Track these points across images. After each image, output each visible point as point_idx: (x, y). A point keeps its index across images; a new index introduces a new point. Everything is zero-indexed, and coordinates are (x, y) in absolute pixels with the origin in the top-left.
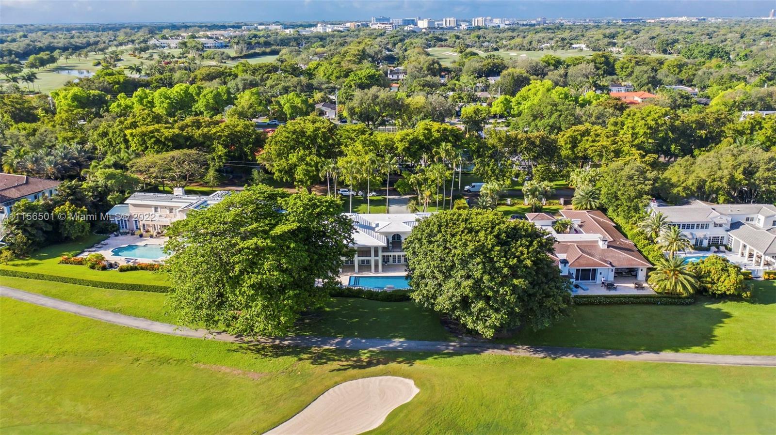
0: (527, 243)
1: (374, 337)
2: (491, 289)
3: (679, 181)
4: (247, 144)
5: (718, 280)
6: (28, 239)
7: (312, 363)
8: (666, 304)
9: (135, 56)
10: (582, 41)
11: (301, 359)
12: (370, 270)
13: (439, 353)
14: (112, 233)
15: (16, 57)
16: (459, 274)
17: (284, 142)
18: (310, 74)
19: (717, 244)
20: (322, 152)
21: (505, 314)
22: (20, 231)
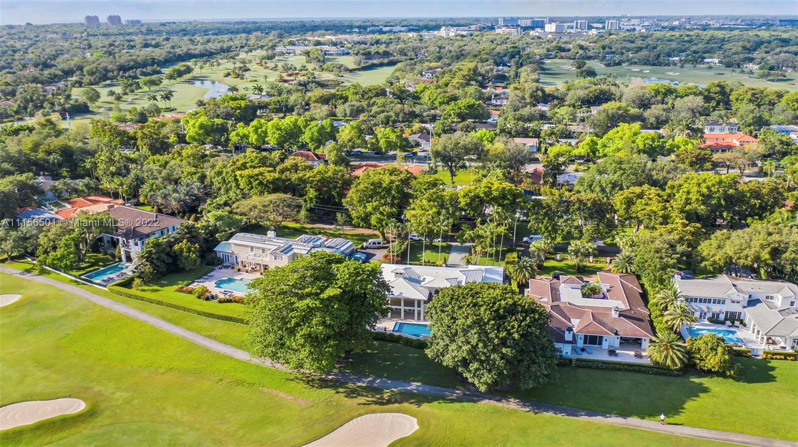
0: (521, 318)
1: (398, 380)
2: (485, 354)
3: (709, 255)
4: (335, 188)
5: (706, 357)
6: (154, 269)
7: (346, 396)
8: (656, 374)
9: (262, 66)
10: (716, 55)
11: (338, 392)
12: (413, 318)
13: (444, 398)
14: (217, 265)
15: (158, 66)
16: (460, 340)
17: (364, 191)
18: (416, 97)
19: (734, 319)
20: (396, 202)
21: (495, 374)
22: (148, 263)
